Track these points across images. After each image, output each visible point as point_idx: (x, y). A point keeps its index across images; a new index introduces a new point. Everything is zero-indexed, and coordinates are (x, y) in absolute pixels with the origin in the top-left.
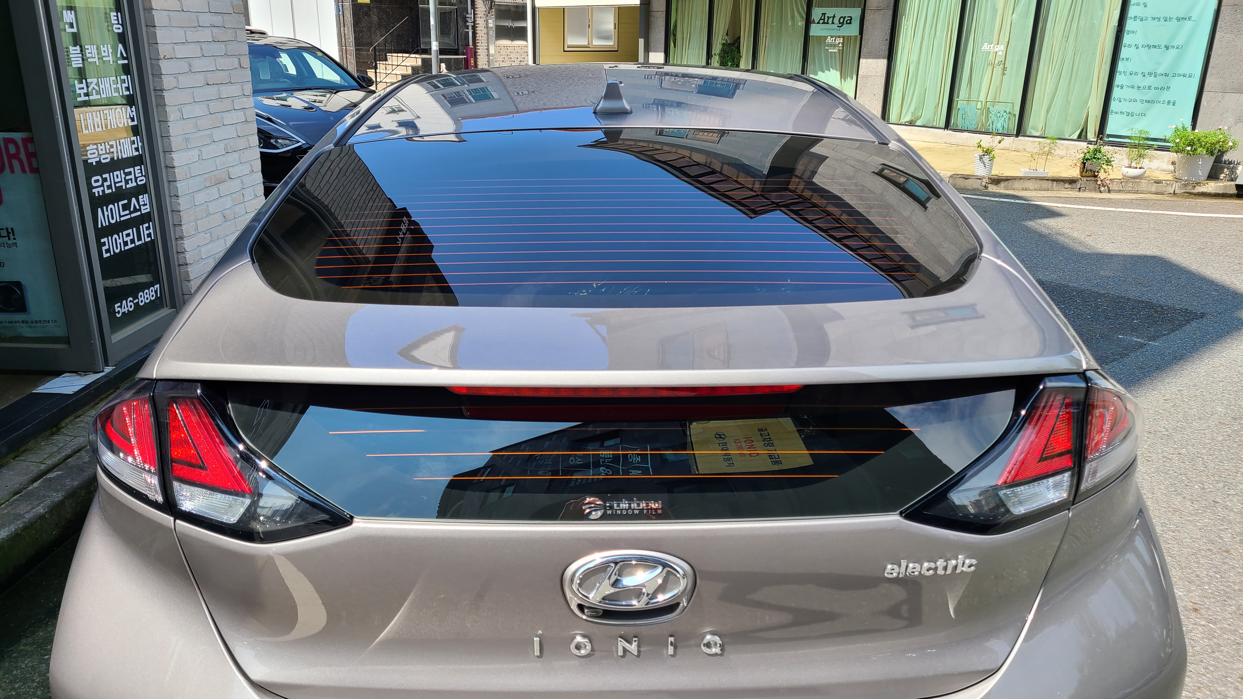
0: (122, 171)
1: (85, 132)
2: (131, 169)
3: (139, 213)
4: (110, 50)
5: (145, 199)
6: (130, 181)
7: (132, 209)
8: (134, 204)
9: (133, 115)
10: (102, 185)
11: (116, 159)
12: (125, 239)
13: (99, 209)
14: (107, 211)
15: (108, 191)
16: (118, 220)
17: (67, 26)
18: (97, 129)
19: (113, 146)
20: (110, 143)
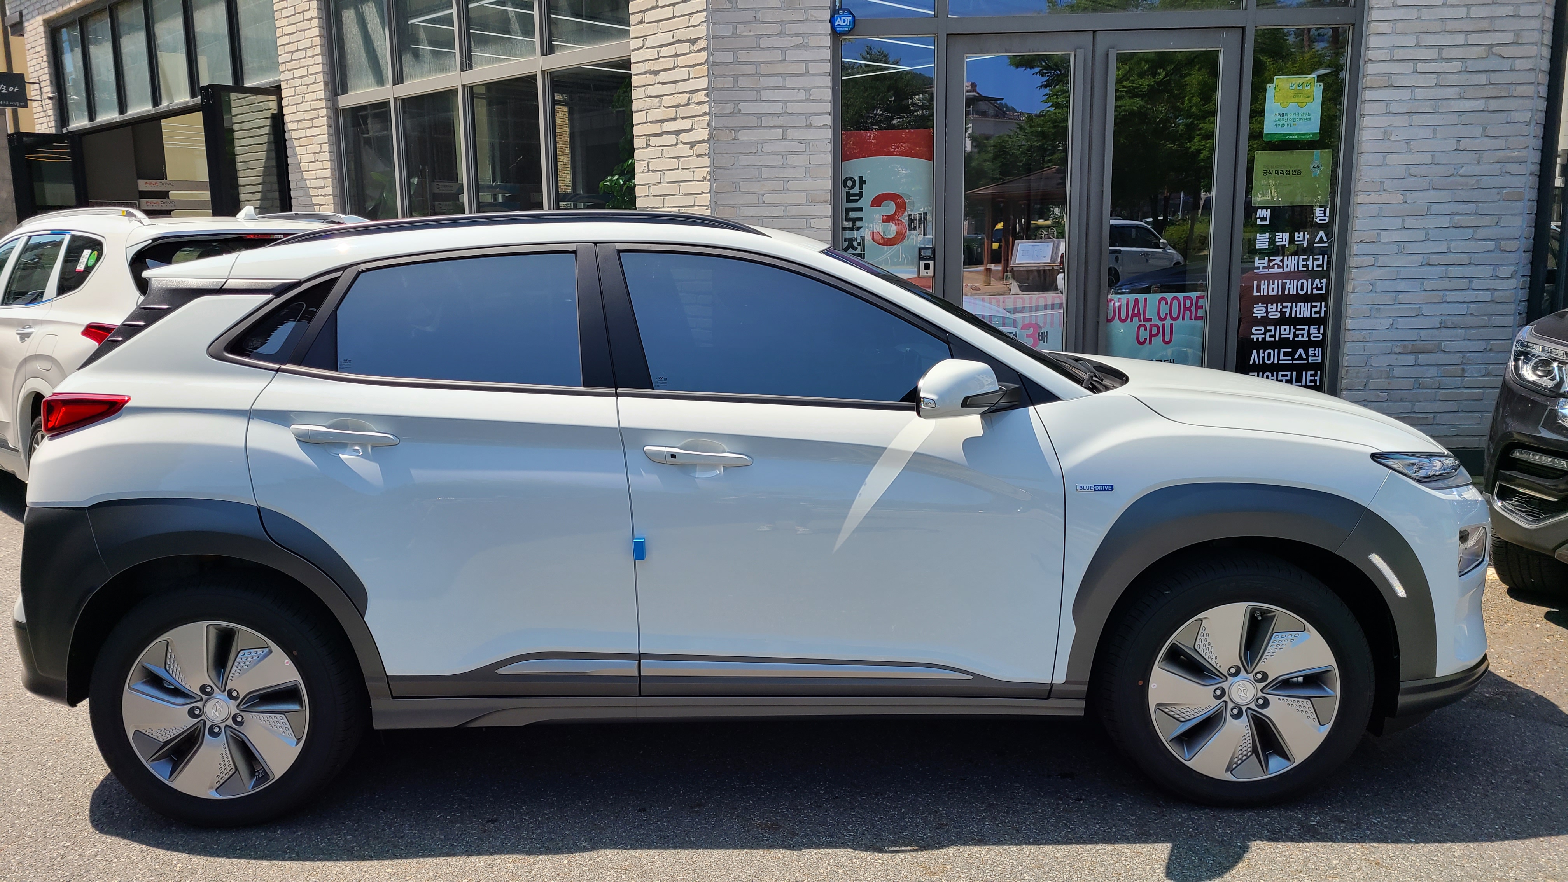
0: (1292, 327)
1: (1255, 294)
2: (1306, 327)
3: (1305, 362)
4: (1307, 236)
5: (1317, 352)
6: (1300, 336)
7: (1296, 357)
8: (1301, 354)
9: (1322, 286)
10: (1264, 334)
11: (1287, 316)
12: (1280, 378)
13: (1255, 352)
14: (1264, 353)
15: (1268, 339)
16: (1276, 362)
17: (1259, 220)
18: (1271, 293)
19: (1286, 307)
20: (1284, 304)
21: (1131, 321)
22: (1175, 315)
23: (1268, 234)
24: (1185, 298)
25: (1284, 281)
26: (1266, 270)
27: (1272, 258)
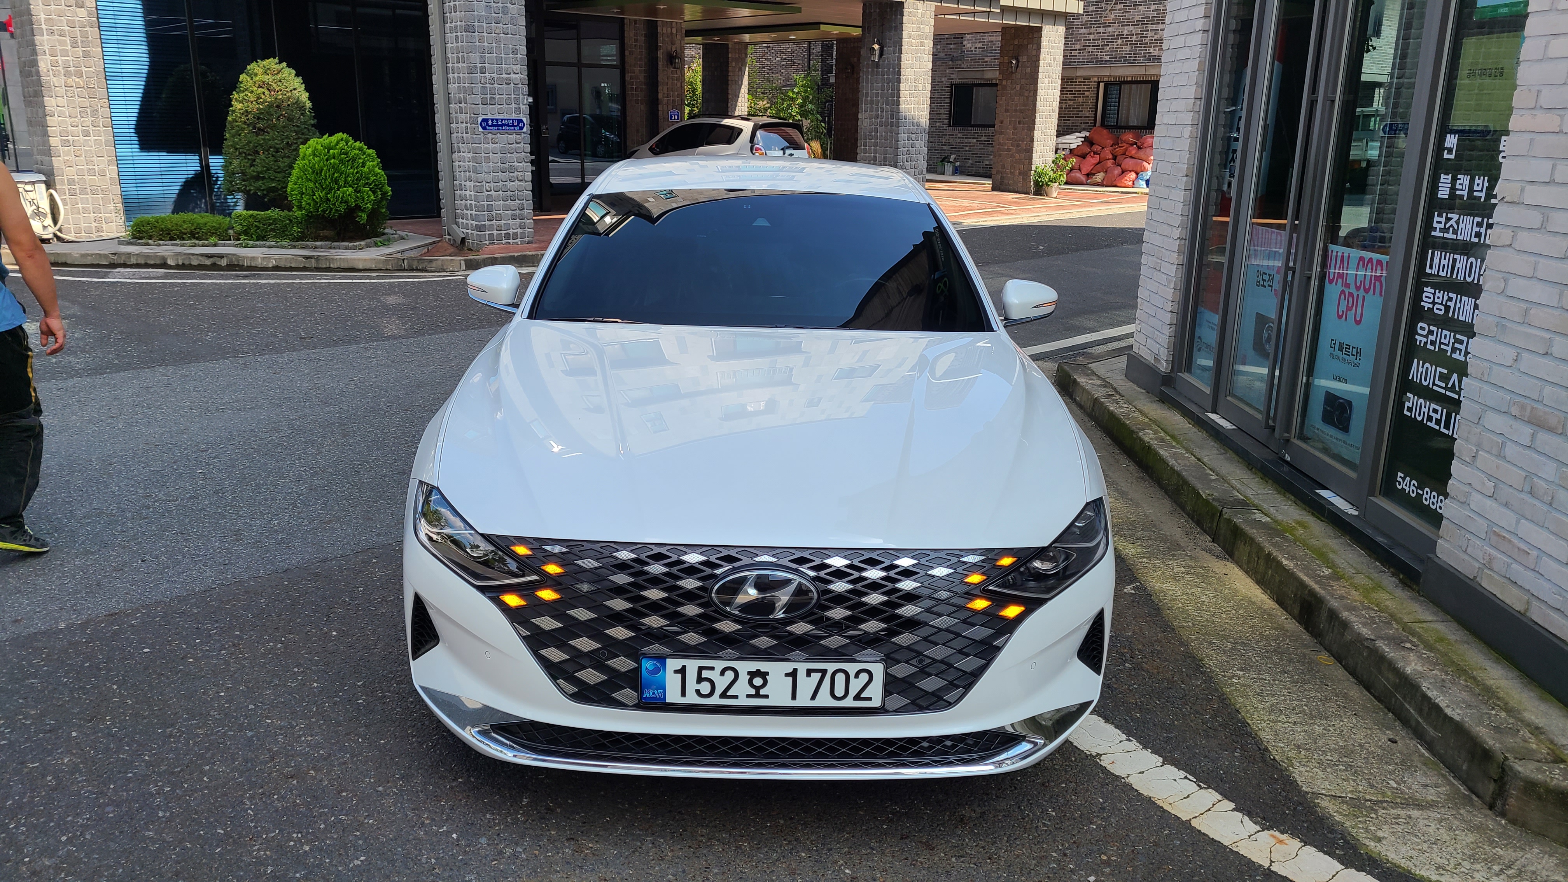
0: (1452, 334)
1: (1428, 271)
2: (1465, 339)
3: (1457, 397)
4: (1486, 184)
6: (1458, 352)
7: (1449, 386)
8: (1454, 381)
10: (1426, 336)
11: (1450, 315)
12: (1431, 414)
13: (1416, 360)
14: (1423, 367)
15: (1429, 347)
16: (1431, 386)
17: (1446, 151)
18: (1441, 274)
20: (1451, 295)
21: (1336, 284)
22: (1367, 287)
23: (1450, 176)
24: (1379, 262)
25: (1456, 256)
26: (1441, 235)
27: (1450, 215)
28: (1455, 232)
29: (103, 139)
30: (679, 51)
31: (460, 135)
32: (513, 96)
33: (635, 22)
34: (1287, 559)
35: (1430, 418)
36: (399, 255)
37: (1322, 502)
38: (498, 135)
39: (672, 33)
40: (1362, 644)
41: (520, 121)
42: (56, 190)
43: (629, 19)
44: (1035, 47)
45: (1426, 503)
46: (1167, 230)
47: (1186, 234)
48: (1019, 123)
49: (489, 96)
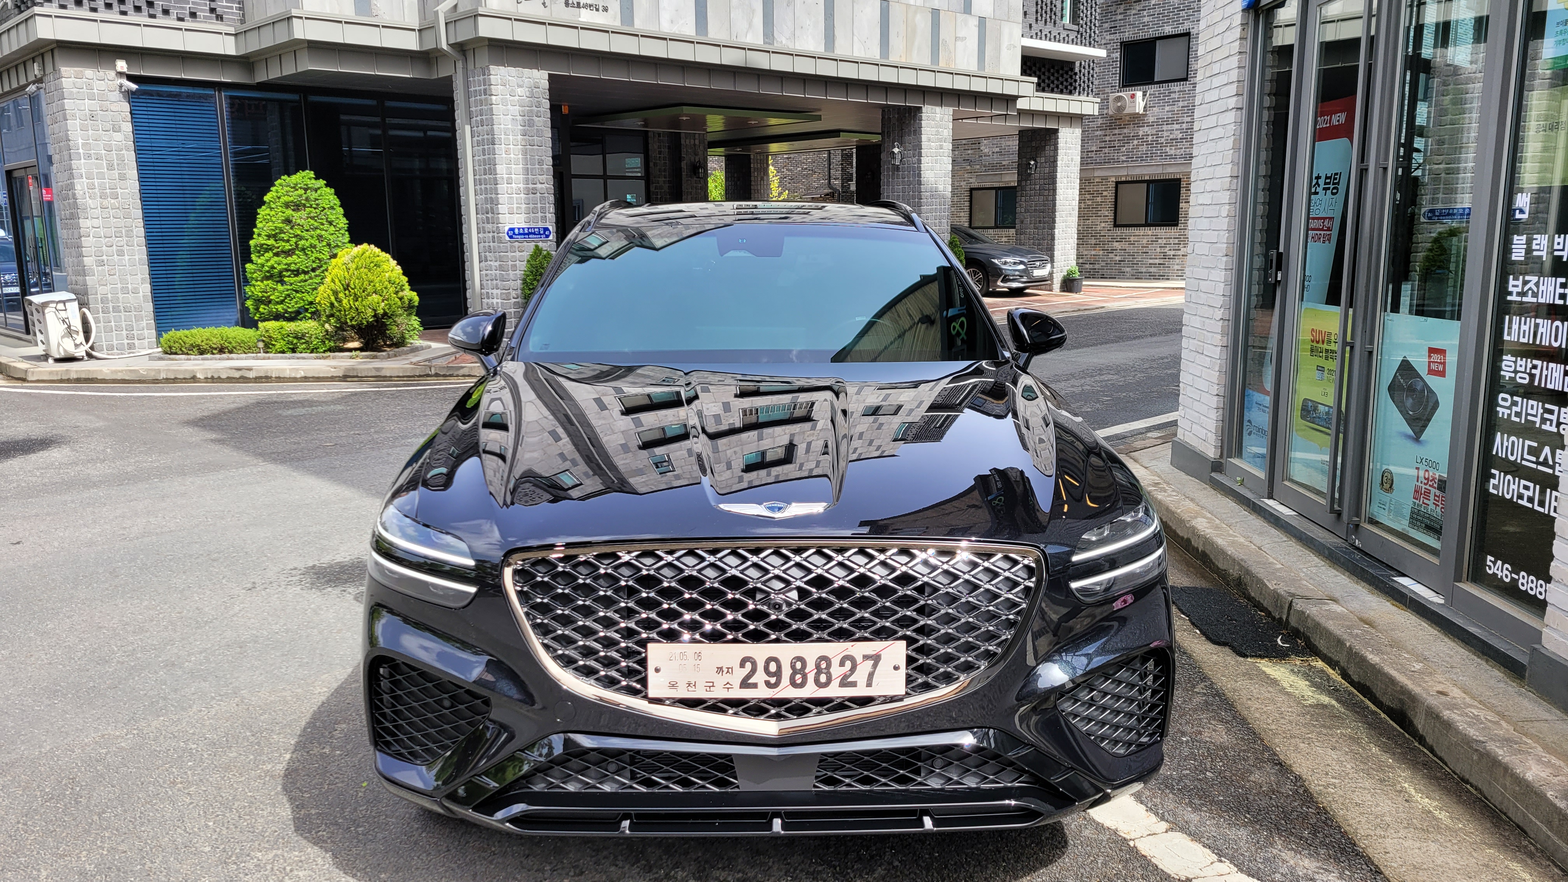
0: (1540, 404)
2: (1556, 408)
3: (1551, 471)
6: (1548, 423)
7: (1541, 459)
8: (1546, 455)
10: (1509, 408)
11: (1536, 384)
12: (1522, 491)
13: (1499, 434)
14: (1508, 441)
15: (1514, 418)
16: (1519, 461)
17: (1518, 211)
18: (1522, 340)
19: (1535, 367)
20: (1535, 362)
23: (1524, 237)
25: (1538, 321)
26: (1519, 299)
27: (1527, 278)
28: (1535, 295)
29: (137, 257)
30: (702, 161)
31: (487, 244)
32: (539, 205)
33: (659, 135)
34: (1372, 652)
35: (1521, 497)
36: (427, 363)
37: (1403, 590)
38: (525, 243)
39: (695, 145)
40: (1471, 747)
41: (546, 229)
42: (89, 309)
43: (654, 132)
44: (1052, 148)
45: (1523, 588)
46: (1208, 312)
47: (1229, 315)
48: (1040, 222)
49: (515, 206)
